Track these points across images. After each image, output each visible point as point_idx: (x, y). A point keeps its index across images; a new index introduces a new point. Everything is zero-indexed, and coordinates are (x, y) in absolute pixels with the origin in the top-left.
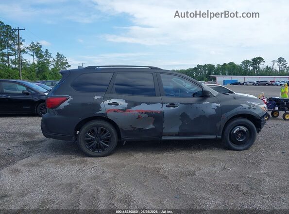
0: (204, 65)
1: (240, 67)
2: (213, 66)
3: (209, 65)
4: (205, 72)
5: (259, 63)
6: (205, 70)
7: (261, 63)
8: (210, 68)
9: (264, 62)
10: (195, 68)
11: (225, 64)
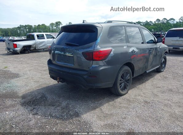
0: (24, 25)
1: (49, 27)
2: (31, 26)
3: (28, 25)
4: (26, 30)
5: (59, 25)
6: (26, 29)
7: (60, 25)
8: (30, 27)
9: (62, 24)
10: (18, 27)
11: (39, 25)
